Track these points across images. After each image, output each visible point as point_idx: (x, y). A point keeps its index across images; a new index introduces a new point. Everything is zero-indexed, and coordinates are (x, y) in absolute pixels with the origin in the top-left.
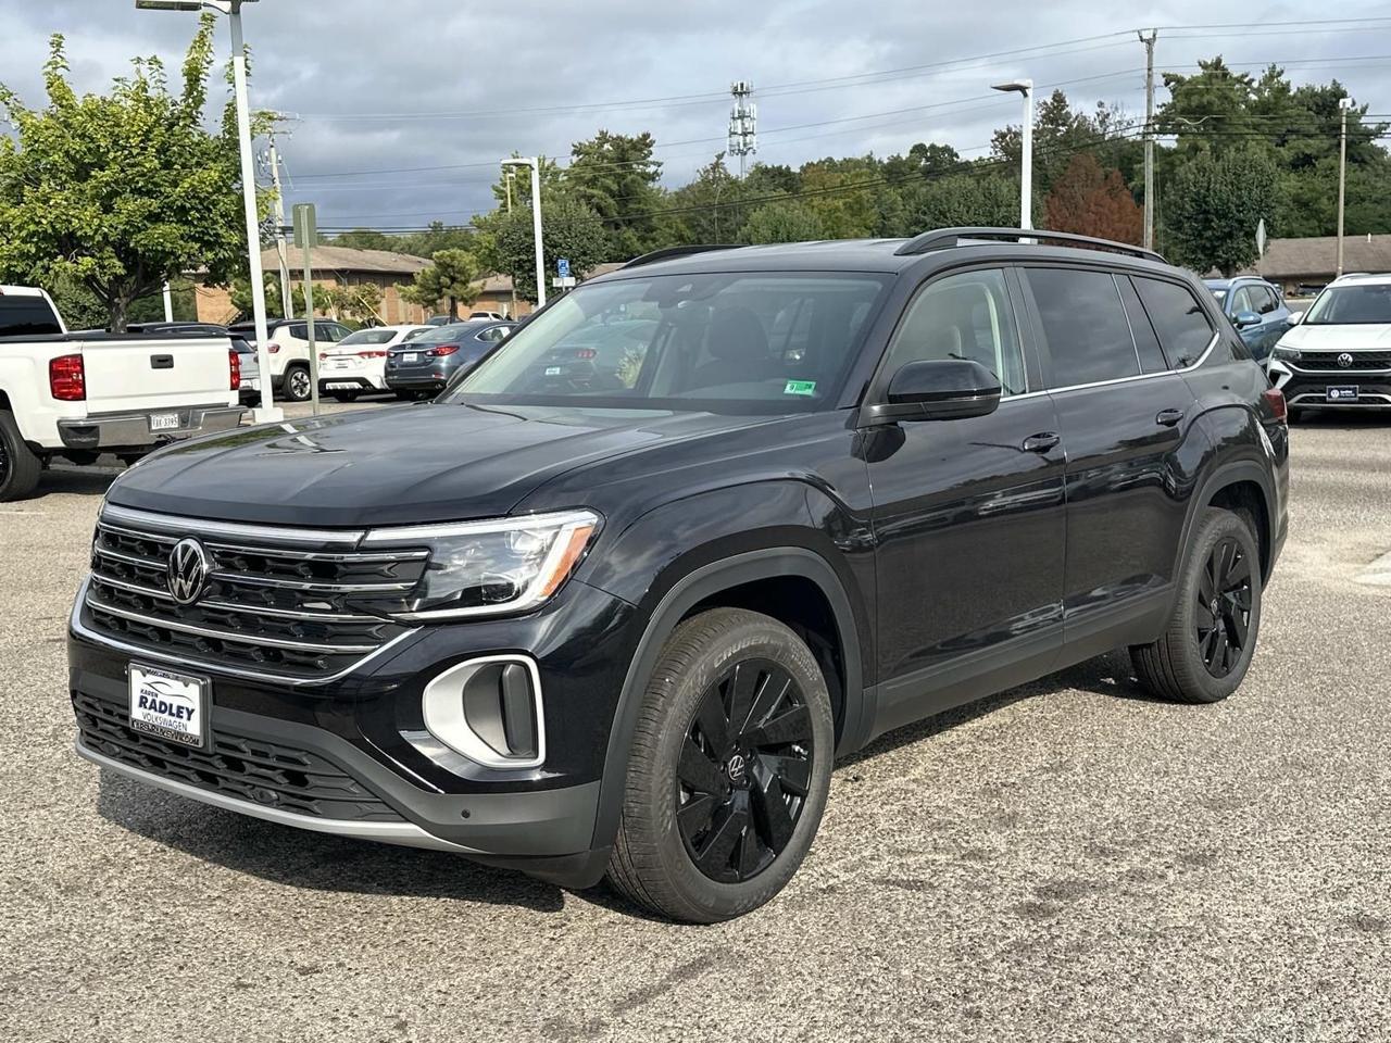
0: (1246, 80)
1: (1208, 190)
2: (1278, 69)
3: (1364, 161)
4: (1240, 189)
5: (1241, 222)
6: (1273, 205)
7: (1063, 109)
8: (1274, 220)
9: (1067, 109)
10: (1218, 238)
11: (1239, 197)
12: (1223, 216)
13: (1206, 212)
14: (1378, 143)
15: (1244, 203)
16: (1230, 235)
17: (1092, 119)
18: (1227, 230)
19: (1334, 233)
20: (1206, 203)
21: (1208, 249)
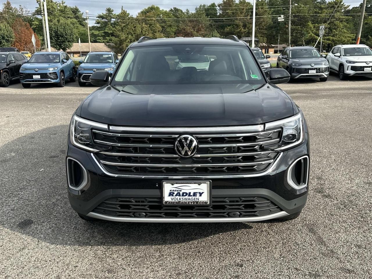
0: (57, 3)
1: (58, 30)
2: (64, 2)
3: (84, 25)
4: (65, 30)
5: (66, 38)
6: (73, 34)
7: (10, 6)
8: (74, 38)
9: (11, 6)
10: (61, 42)
11: (65, 32)
12: (62, 37)
13: (57, 35)
14: (86, 21)
15: (67, 34)
16: (64, 41)
17: (19, 9)
18: (63, 40)
19: (88, 42)
20: (58, 33)
21: (59, 44)
